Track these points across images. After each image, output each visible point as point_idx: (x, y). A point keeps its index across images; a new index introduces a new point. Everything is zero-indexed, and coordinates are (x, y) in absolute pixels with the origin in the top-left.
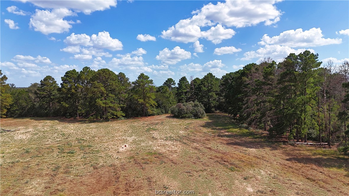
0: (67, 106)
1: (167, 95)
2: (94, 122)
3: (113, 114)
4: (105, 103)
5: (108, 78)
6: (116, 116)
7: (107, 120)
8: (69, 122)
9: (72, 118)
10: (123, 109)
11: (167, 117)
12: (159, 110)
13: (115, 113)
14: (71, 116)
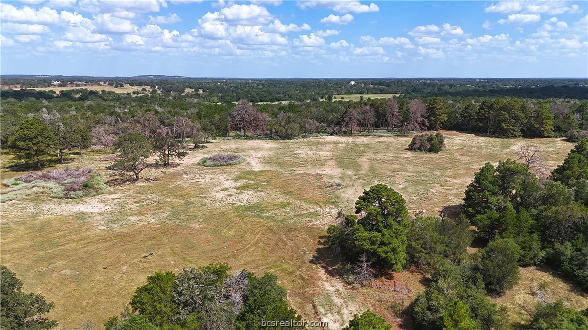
0: (481, 125)
1: (570, 121)
2: (498, 138)
3: (512, 134)
4: (507, 126)
5: (512, 108)
6: (515, 135)
7: (508, 137)
8: (482, 136)
9: (484, 134)
10: (522, 131)
11: (562, 140)
12: (557, 134)
13: (514, 133)
14: (483, 132)
